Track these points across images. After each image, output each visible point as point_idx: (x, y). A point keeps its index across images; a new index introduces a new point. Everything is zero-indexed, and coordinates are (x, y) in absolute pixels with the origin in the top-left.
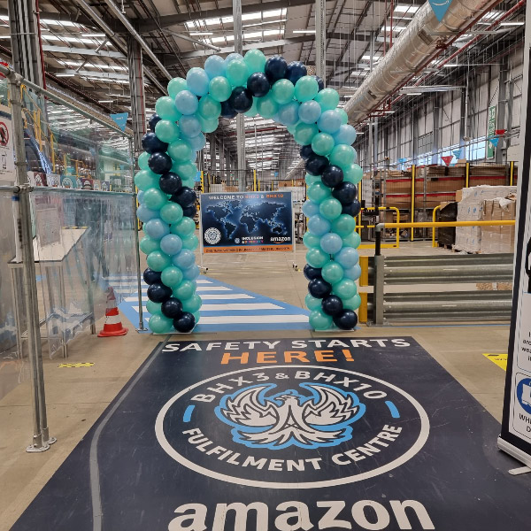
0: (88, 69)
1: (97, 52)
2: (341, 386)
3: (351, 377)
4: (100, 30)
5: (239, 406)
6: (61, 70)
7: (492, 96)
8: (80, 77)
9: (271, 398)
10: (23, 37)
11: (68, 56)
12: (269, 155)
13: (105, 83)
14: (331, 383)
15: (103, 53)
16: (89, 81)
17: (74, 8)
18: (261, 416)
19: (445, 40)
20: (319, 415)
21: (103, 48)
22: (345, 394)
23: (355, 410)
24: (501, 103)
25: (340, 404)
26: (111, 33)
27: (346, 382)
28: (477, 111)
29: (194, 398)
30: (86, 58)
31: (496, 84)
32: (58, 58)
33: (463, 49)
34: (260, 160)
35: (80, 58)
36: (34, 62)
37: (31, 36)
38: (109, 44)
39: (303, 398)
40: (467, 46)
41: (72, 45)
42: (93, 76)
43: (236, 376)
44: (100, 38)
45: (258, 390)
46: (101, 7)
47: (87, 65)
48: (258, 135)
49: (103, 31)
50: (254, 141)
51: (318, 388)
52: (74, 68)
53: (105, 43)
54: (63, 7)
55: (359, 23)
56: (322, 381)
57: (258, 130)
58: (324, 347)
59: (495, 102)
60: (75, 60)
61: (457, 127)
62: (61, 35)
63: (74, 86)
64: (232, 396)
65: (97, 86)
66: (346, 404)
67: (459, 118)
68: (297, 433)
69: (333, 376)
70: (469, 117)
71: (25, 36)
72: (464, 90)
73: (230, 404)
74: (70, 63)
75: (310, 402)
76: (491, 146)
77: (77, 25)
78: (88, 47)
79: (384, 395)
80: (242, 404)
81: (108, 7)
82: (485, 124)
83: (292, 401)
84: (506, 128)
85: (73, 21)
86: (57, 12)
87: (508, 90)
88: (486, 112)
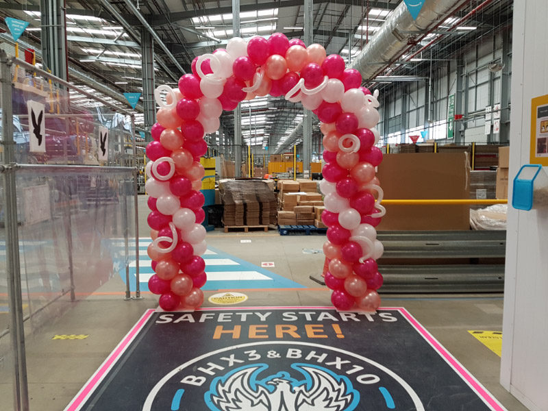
0: (106, 56)
1: (115, 42)
2: (333, 368)
3: (343, 357)
4: (118, 23)
5: (229, 392)
6: (85, 56)
7: (450, 87)
8: (99, 62)
9: (263, 382)
10: (51, 28)
11: (91, 45)
12: (262, 131)
13: (122, 68)
14: (323, 364)
15: (120, 43)
16: (108, 66)
17: (98, 6)
18: (253, 405)
19: (415, 38)
20: (313, 404)
21: (120, 38)
22: (338, 378)
23: (349, 397)
24: (459, 93)
25: (334, 390)
26: (128, 26)
27: (338, 363)
28: (439, 98)
29: (184, 381)
30: (106, 47)
31: (454, 76)
32: (82, 47)
33: (427, 46)
34: (253, 136)
35: (100, 46)
36: (60, 49)
37: (58, 27)
38: (126, 35)
39: (295, 383)
40: (430, 45)
41: (95, 36)
42: (111, 62)
43: (227, 354)
44: (119, 30)
45: (250, 371)
46: (120, 5)
47: (107, 52)
48: (252, 115)
49: (121, 25)
50: (249, 120)
51: (311, 370)
52: (96, 55)
53: (122, 34)
54: (88, 5)
55: (339, 22)
57: (252, 111)
59: (454, 91)
60: (97, 48)
61: (422, 111)
62: (86, 28)
63: (95, 70)
64: (223, 378)
65: (114, 70)
66: (339, 390)
67: (424, 104)
69: (324, 356)
70: (432, 103)
71: (53, 27)
72: (427, 80)
73: (220, 389)
74: (92, 51)
75: (302, 388)
76: (451, 128)
77: (99, 20)
78: (108, 37)
79: (377, 379)
80: (233, 390)
81: (126, 5)
82: (445, 109)
83: (284, 386)
84: (463, 113)
85: (96, 16)
86: (83, 8)
87: (464, 82)
88: (446, 100)
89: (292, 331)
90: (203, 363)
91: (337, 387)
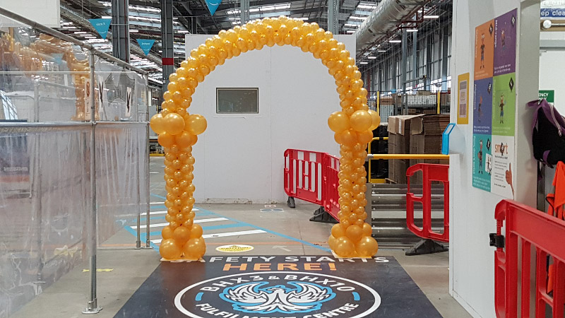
2: (321, 284)
3: (329, 279)
5: (238, 293)
9: (264, 289)
14: (314, 282)
18: (255, 298)
20: (300, 298)
22: (323, 288)
23: (327, 296)
25: (317, 292)
27: (326, 282)
29: (203, 289)
39: (288, 290)
43: (237, 278)
45: (253, 285)
51: (302, 285)
56: (306, 281)
58: (313, 261)
64: (233, 288)
66: (321, 293)
68: (281, 306)
69: (316, 278)
73: (231, 292)
75: (294, 292)
79: (353, 289)
80: (241, 292)
83: (280, 292)
89: (292, 266)
90: (218, 281)
91: (319, 291)
